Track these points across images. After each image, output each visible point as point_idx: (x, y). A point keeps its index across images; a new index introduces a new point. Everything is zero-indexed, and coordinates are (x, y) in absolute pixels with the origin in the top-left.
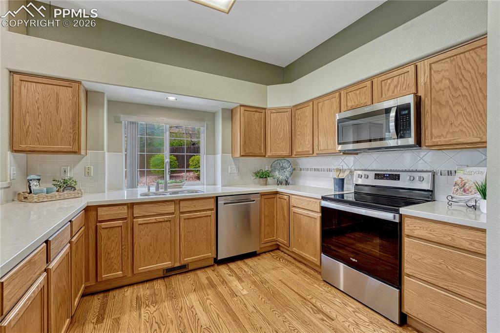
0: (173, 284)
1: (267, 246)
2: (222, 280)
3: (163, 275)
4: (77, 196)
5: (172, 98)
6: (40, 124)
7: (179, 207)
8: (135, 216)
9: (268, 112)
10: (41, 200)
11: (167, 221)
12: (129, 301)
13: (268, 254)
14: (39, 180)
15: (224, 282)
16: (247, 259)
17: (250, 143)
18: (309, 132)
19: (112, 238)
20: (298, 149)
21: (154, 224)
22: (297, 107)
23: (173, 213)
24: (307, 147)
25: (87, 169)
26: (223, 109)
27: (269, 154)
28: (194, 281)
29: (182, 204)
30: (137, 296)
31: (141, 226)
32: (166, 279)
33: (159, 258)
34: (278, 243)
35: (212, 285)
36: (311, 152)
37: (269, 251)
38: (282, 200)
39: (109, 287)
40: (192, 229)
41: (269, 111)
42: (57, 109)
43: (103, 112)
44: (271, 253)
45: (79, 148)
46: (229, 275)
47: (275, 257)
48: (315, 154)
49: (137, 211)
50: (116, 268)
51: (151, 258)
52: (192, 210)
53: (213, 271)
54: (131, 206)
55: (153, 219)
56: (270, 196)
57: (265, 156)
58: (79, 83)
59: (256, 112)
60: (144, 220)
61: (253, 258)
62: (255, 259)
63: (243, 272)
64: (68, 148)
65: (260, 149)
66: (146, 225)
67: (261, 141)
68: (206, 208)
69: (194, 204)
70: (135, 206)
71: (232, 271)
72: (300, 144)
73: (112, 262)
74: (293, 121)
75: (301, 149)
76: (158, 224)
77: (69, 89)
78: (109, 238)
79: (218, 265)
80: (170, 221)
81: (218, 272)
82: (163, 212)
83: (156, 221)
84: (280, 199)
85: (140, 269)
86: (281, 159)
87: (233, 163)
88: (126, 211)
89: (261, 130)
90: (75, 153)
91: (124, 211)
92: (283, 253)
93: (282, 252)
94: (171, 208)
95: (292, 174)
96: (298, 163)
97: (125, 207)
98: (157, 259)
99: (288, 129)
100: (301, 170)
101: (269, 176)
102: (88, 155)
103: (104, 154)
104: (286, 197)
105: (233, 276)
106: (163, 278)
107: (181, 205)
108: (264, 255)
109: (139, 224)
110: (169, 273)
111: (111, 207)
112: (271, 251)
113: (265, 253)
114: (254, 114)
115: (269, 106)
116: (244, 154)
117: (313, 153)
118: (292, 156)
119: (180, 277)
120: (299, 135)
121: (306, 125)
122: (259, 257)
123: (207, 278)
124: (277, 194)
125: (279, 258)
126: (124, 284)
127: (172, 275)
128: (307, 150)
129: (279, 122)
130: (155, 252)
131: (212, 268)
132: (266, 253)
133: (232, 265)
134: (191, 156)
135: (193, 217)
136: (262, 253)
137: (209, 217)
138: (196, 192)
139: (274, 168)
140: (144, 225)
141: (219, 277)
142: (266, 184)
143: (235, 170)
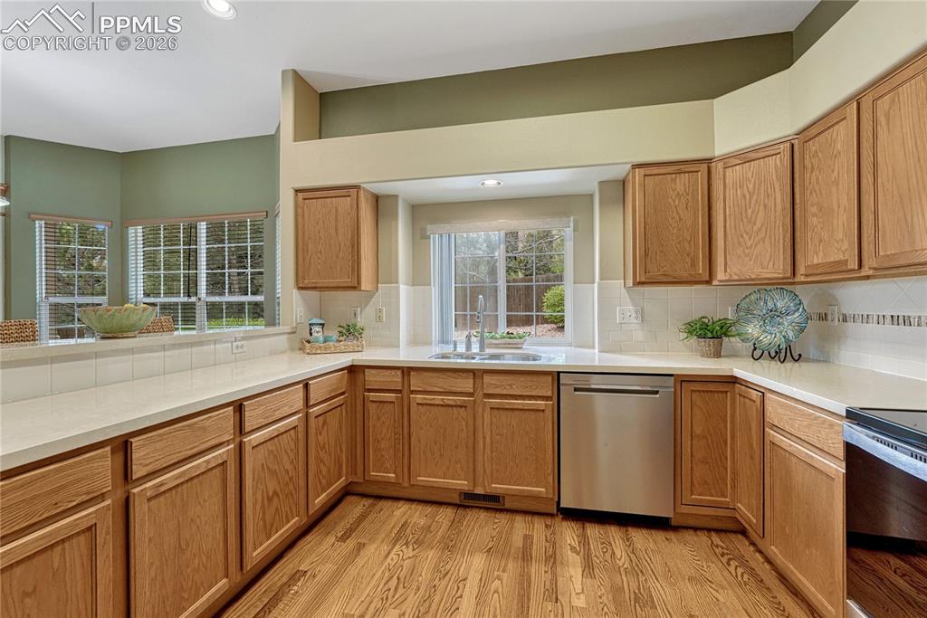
0: (465, 523)
1: (704, 516)
2: (551, 552)
3: (458, 503)
4: (356, 349)
5: (491, 182)
6: (320, 253)
7: (483, 383)
8: (412, 389)
9: (718, 168)
10: (314, 352)
11: (461, 407)
12: (392, 525)
13: (703, 538)
14: (323, 325)
15: (552, 559)
16: (635, 530)
17: (662, 252)
18: (844, 202)
19: (383, 419)
20: (813, 256)
21: (440, 408)
22: (809, 133)
23: (471, 395)
24: (842, 250)
25: (378, 311)
26: (602, 183)
27: (720, 275)
28: (500, 533)
29: (487, 379)
30: (406, 522)
31: (420, 407)
32: (461, 511)
33: (448, 468)
34: (737, 516)
35: (525, 556)
36: (854, 264)
37: (709, 530)
38: (747, 400)
39: (382, 492)
40: (505, 431)
41: (720, 165)
42: (336, 230)
43: (397, 224)
44: (713, 534)
45: (359, 282)
46: (573, 549)
47: (719, 551)
48: (866, 271)
49: (416, 382)
50: (388, 466)
51: (436, 466)
52: (505, 392)
53: (547, 526)
54: (407, 371)
55: (438, 399)
56: (711, 387)
57: (709, 282)
58: (357, 187)
59: (680, 172)
60: (425, 399)
61: (653, 532)
62: (660, 536)
63: (608, 556)
64: (346, 281)
65: (694, 264)
66: (428, 407)
67: (696, 245)
68: (534, 393)
69: (509, 383)
70: (412, 373)
71: (584, 541)
72: (817, 242)
73: (383, 456)
74: (797, 176)
75: (821, 254)
76: (447, 408)
77: (348, 198)
78: (379, 418)
79: (563, 519)
80: (465, 407)
81: (553, 533)
82: (454, 389)
83: (442, 403)
84: (742, 399)
85: (419, 478)
86: (768, 288)
87: (628, 300)
88: (400, 380)
89: (696, 217)
90: (354, 288)
91: (396, 378)
92: (752, 548)
93: (753, 544)
94: (467, 384)
95: (802, 330)
96: (836, 300)
97: (399, 373)
98: (444, 469)
99: (779, 200)
100: (845, 320)
101: (726, 335)
102: (380, 290)
103: (398, 288)
104: (754, 395)
105: (578, 554)
106: (458, 506)
107: (485, 381)
108: (689, 536)
109: (418, 404)
110: (469, 501)
111: (379, 371)
112: (718, 531)
113: (696, 529)
114: (674, 180)
115: (719, 150)
116: (643, 280)
117: (860, 265)
118: (796, 280)
119: (483, 515)
120: (814, 215)
121: (836, 183)
122: (671, 535)
123: (526, 537)
124: (735, 383)
125: (729, 557)
126: (400, 495)
127: (472, 507)
128: (841, 257)
129: (751, 186)
130: (441, 456)
131: (549, 521)
132: (699, 533)
133: (593, 531)
134: (549, 287)
135: (507, 407)
136: (687, 528)
137: (541, 413)
138: (534, 360)
139: (745, 312)
140: (425, 407)
141: (548, 545)
142: (718, 355)
143: (634, 315)
